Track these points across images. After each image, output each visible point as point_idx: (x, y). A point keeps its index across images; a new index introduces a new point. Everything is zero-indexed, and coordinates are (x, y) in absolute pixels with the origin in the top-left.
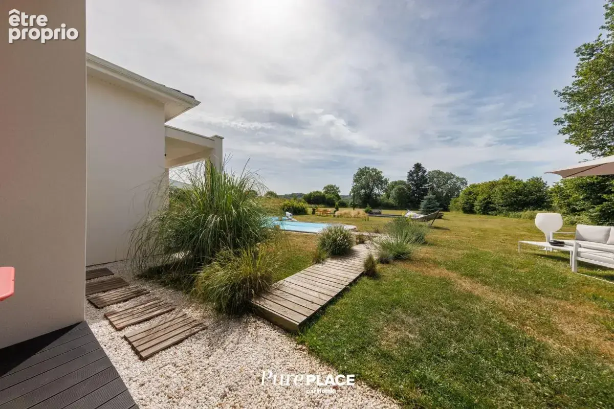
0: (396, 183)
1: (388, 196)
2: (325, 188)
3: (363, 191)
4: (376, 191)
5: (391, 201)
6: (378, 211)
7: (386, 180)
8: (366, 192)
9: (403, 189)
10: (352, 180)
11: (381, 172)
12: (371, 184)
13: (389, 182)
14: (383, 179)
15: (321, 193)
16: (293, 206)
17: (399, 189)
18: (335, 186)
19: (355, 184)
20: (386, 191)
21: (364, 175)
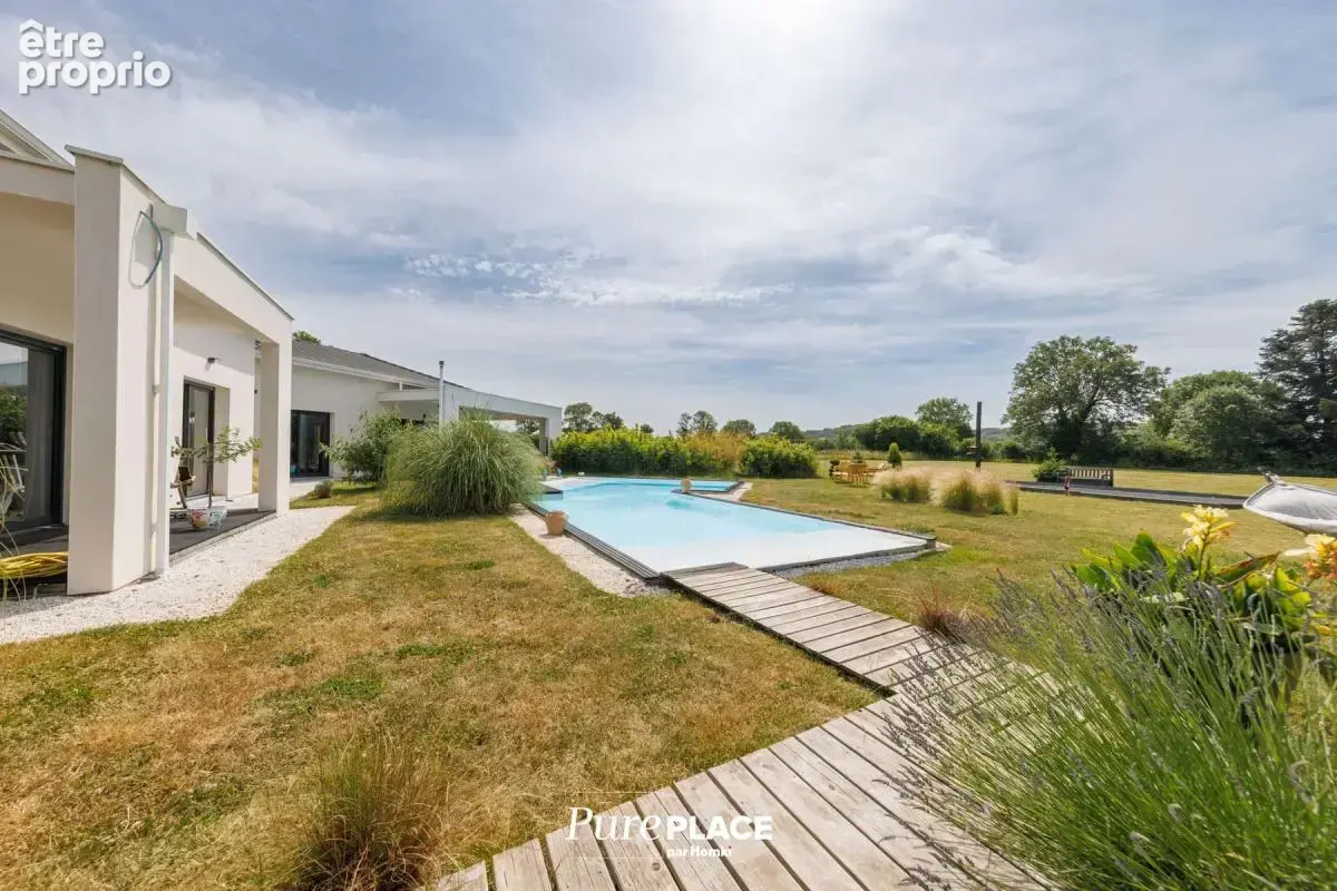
0: (1201, 383)
1: (1163, 426)
2: (921, 409)
3: (1052, 411)
4: (1108, 410)
5: (1176, 441)
6: (1099, 473)
7: (1153, 372)
8: (1063, 414)
9: (1240, 400)
10: (1010, 379)
11: (1131, 349)
12: (1085, 390)
13: (1170, 380)
14: (1141, 371)
15: (903, 421)
16: (770, 453)
17: (1219, 402)
18: (953, 401)
19: (1021, 391)
20: (1152, 408)
21: (1054, 362)
